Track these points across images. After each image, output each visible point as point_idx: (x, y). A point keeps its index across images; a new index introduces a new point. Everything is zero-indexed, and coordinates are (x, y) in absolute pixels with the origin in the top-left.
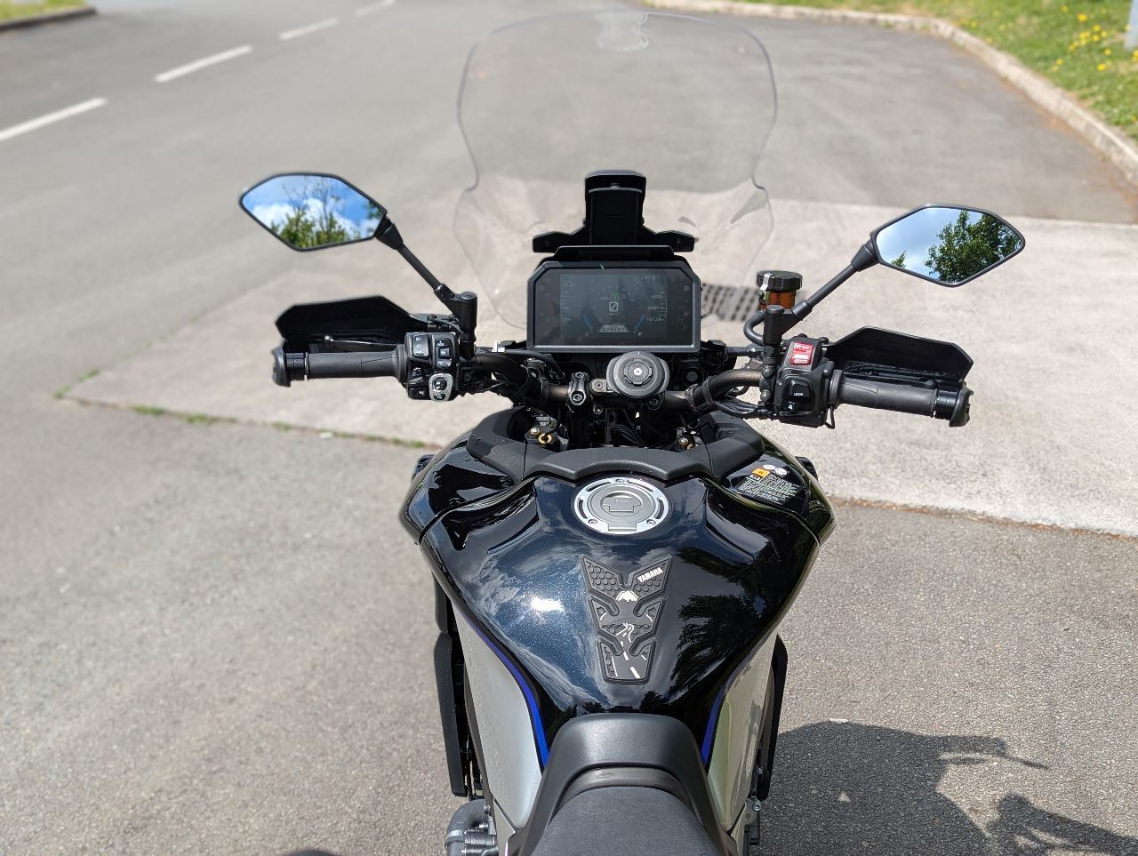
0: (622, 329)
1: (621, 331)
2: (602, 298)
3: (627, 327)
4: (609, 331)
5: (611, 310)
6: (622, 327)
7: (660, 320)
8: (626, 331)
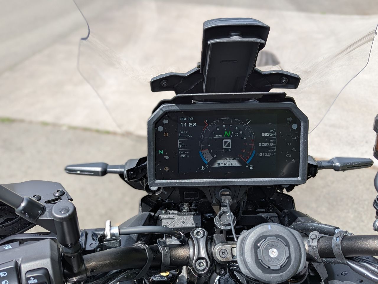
0: (234, 163)
1: (234, 165)
2: (217, 137)
3: (240, 161)
4: (223, 166)
5: (224, 147)
6: (235, 161)
7: (269, 154)
8: (238, 165)
